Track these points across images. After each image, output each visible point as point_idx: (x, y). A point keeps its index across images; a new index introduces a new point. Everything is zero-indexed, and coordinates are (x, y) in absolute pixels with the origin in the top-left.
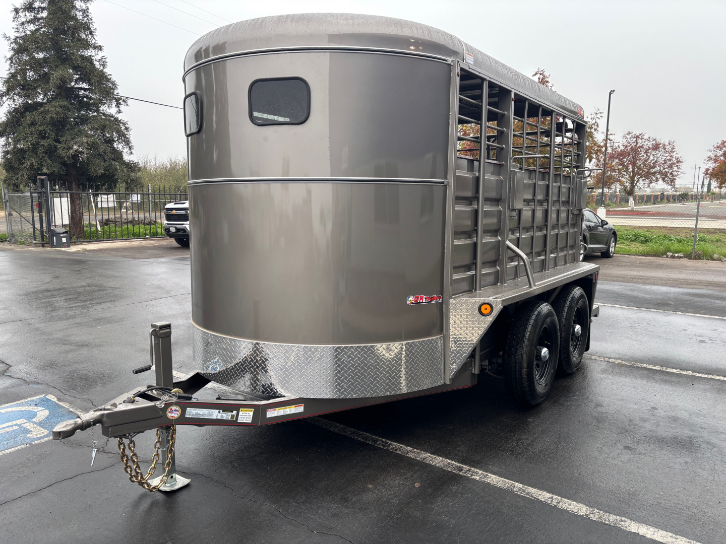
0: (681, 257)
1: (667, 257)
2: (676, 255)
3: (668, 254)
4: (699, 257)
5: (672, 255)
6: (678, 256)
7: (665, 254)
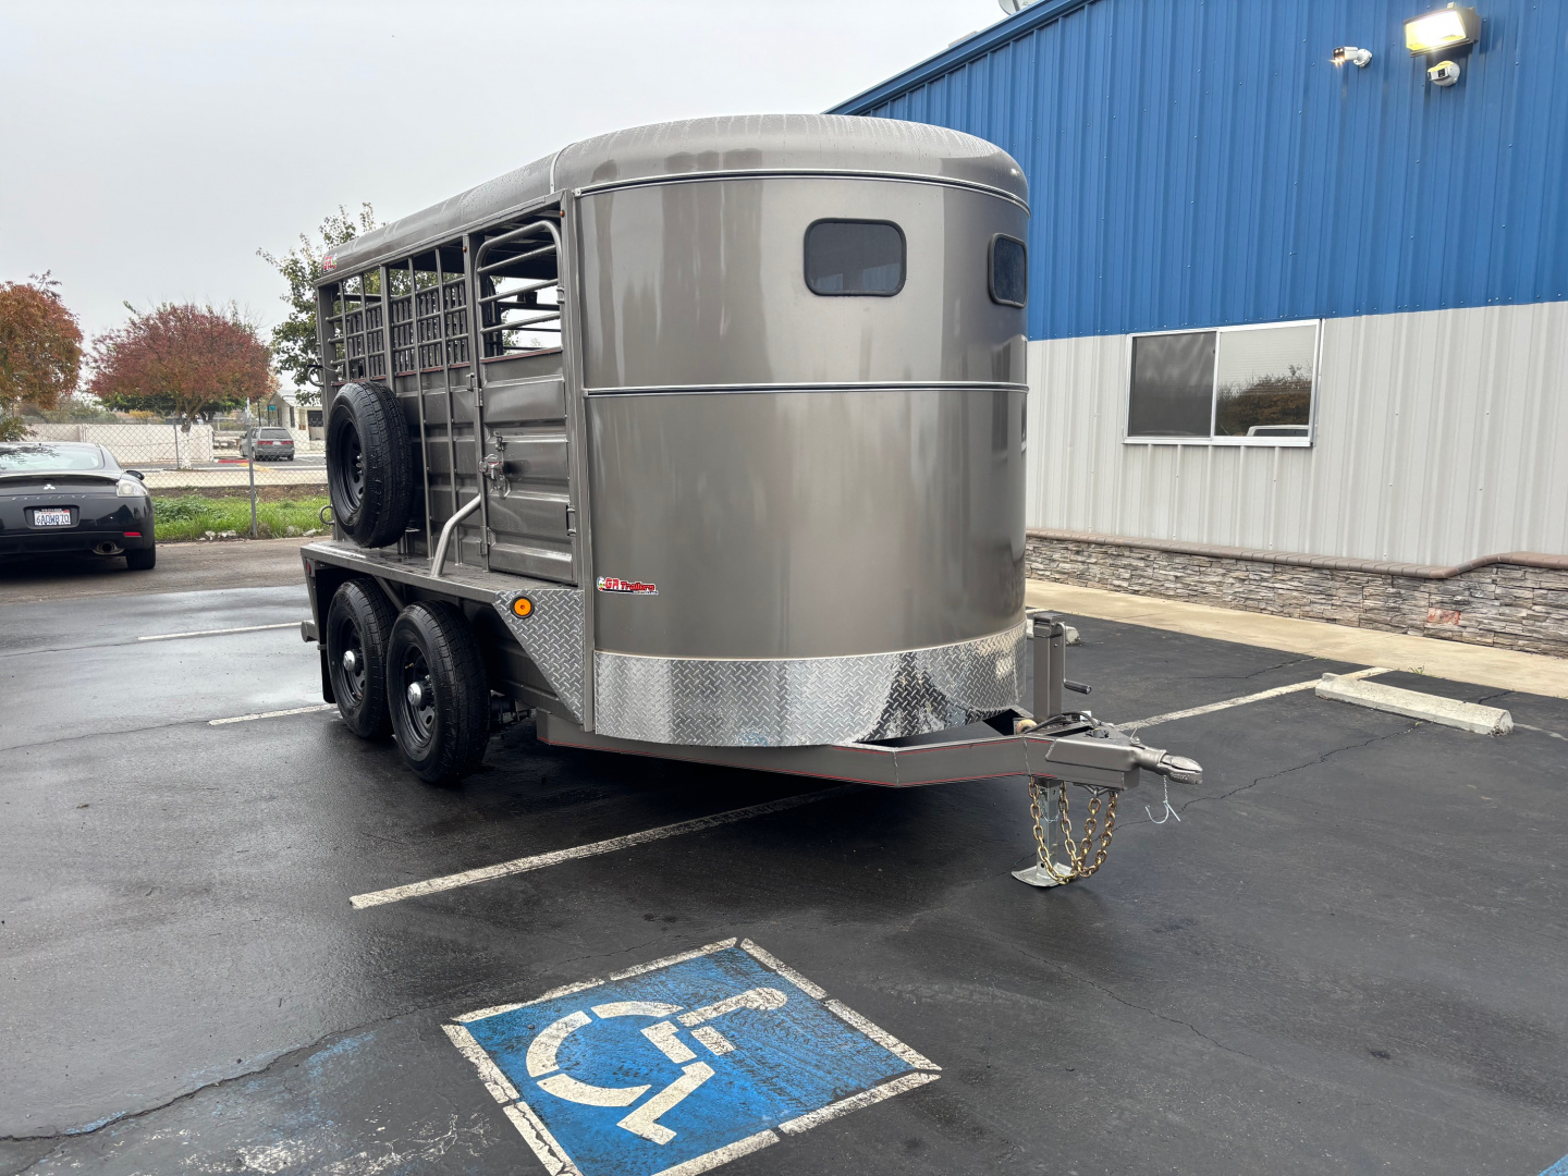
0: (233, 537)
1: (208, 539)
2: (224, 535)
3: (207, 533)
4: (267, 534)
5: (217, 536)
6: (228, 536)
7: (203, 535)
